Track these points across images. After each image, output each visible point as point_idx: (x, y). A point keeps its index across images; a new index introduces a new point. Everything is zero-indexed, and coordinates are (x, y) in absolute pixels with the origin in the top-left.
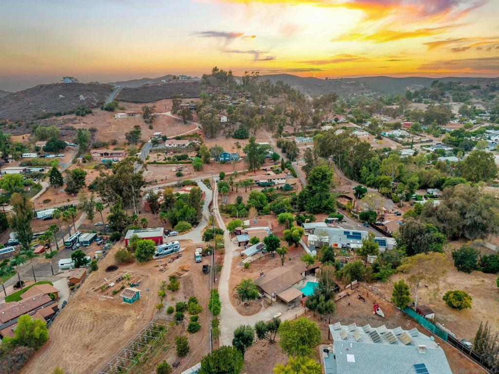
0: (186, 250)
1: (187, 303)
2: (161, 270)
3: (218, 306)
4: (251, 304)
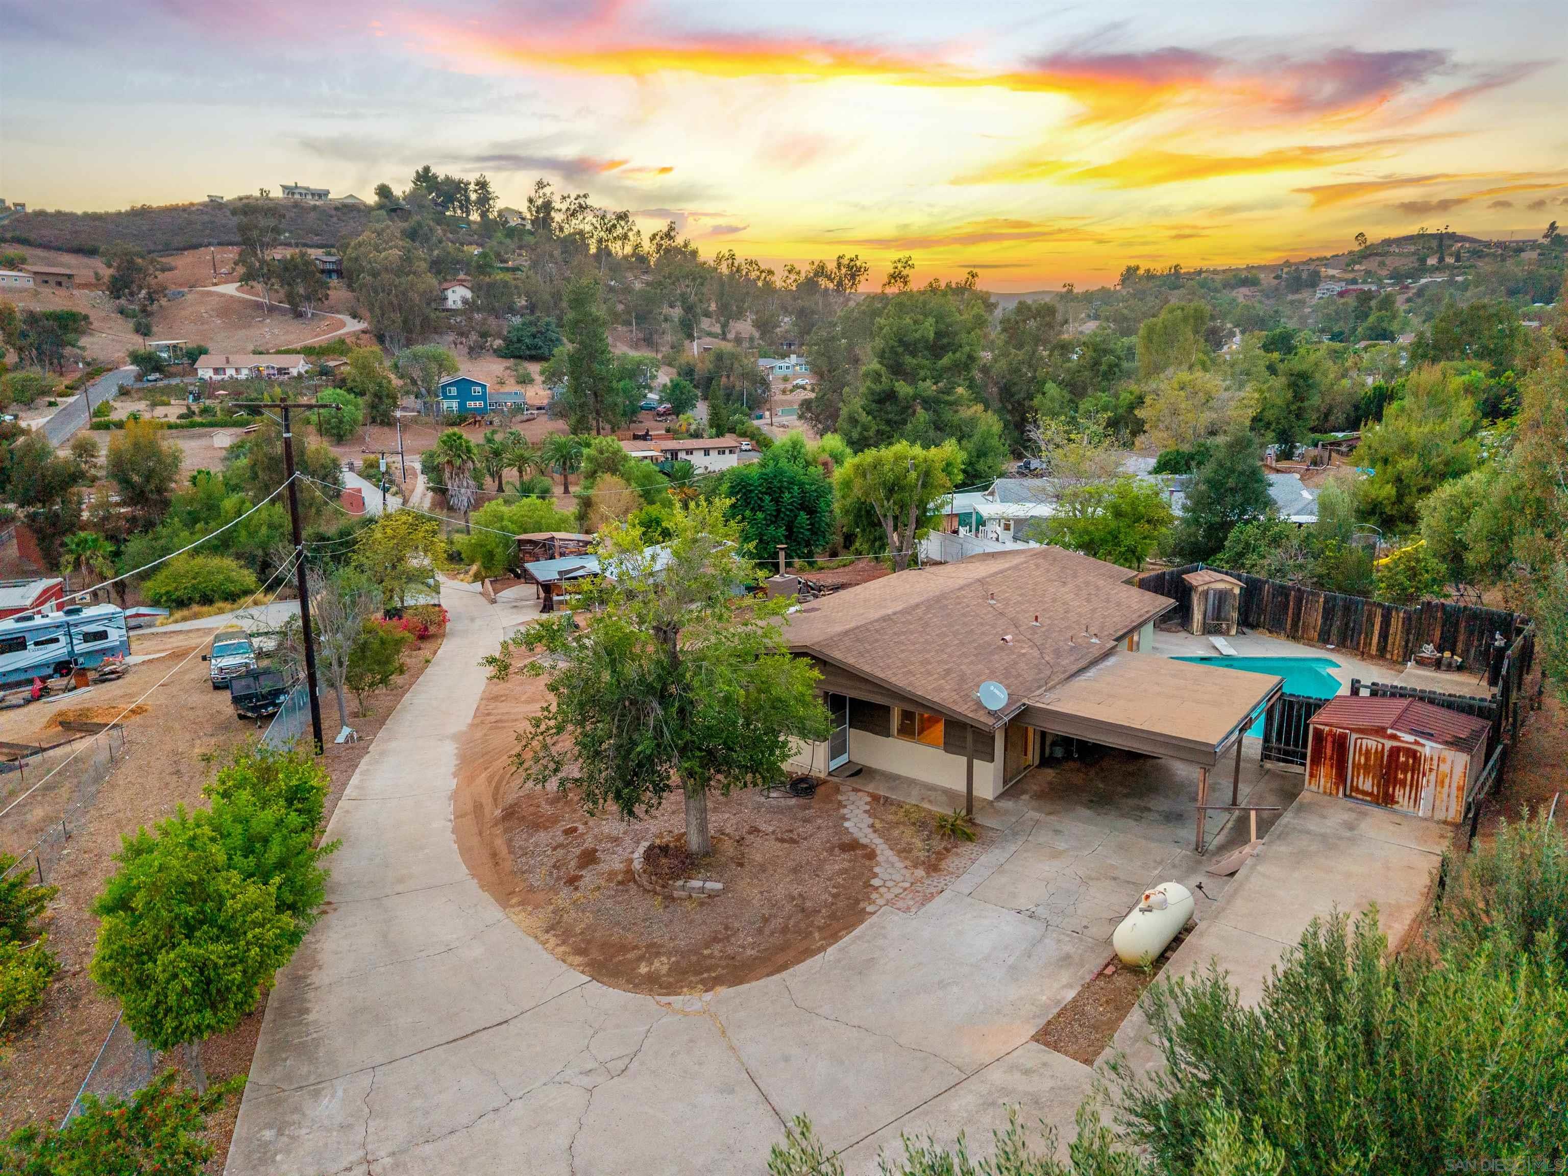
4: (728, 847)
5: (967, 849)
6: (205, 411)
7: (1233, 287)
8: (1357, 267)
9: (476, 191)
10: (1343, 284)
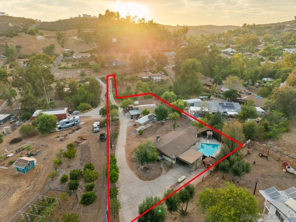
0: (86, 124)
1: (82, 170)
2: (61, 140)
3: (115, 172)
4: (150, 167)
5: (171, 169)
6: (75, 65)
7: (266, 29)
8: (294, 24)
9: (117, 14)
10: (290, 28)
